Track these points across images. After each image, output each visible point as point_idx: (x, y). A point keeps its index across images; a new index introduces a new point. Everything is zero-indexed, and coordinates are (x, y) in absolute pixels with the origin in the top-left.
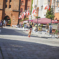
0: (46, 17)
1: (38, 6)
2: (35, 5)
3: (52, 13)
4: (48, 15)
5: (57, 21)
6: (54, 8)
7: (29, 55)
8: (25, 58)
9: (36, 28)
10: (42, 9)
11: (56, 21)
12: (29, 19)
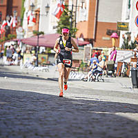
0: (58, 31)
1: (38, 7)
2: (31, 4)
3: (72, 22)
4: (62, 26)
5: (85, 39)
6: (74, 10)
7: (19, 123)
8: (11, 129)
9: (36, 58)
10: (47, 12)
11: (82, 39)
12: (18, 37)
